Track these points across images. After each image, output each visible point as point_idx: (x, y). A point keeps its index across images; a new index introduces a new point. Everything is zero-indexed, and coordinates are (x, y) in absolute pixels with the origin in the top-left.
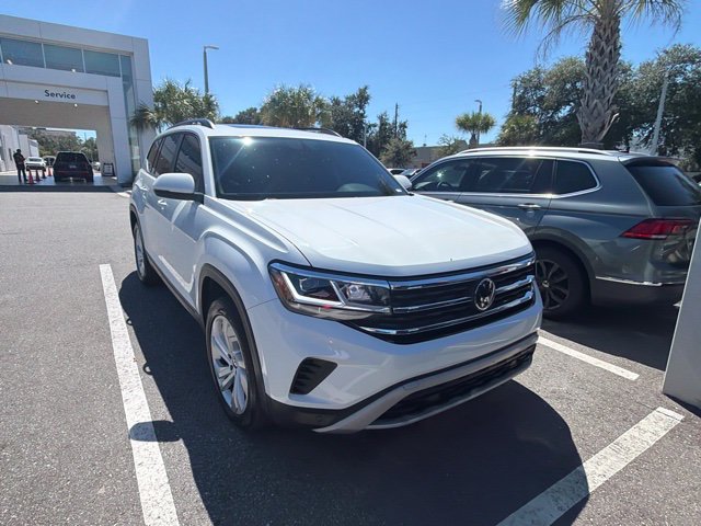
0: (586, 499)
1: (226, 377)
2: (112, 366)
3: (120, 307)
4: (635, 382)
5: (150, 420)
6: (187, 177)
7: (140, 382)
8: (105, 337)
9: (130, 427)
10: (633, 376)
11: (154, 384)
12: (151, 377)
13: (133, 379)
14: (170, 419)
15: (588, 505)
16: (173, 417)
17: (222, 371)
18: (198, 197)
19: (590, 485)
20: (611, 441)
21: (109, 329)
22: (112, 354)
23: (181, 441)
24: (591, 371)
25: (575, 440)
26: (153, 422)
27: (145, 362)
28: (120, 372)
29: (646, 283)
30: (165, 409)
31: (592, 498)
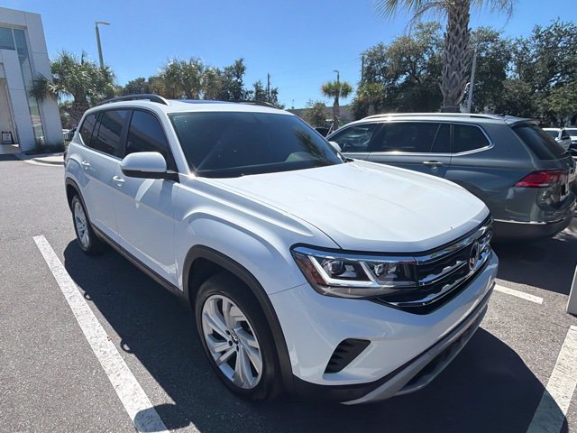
0: (565, 423)
1: (223, 353)
2: (87, 348)
3: (72, 281)
4: (543, 305)
5: (152, 406)
6: (157, 155)
7: (124, 363)
8: (68, 316)
9: (133, 418)
10: (539, 300)
11: (139, 364)
12: (133, 355)
13: (115, 361)
14: (170, 401)
15: (570, 428)
16: (174, 400)
17: (218, 347)
18: (171, 175)
19: (562, 408)
20: (554, 362)
21: (69, 306)
22: (82, 335)
23: (192, 425)
24: (507, 299)
25: (528, 366)
26: (155, 407)
27: (120, 340)
28: (97, 353)
29: (532, 223)
30: (161, 390)
31: (569, 420)
